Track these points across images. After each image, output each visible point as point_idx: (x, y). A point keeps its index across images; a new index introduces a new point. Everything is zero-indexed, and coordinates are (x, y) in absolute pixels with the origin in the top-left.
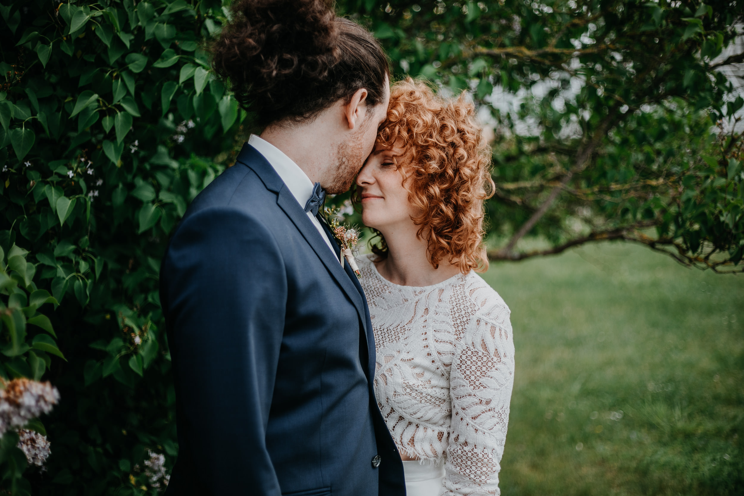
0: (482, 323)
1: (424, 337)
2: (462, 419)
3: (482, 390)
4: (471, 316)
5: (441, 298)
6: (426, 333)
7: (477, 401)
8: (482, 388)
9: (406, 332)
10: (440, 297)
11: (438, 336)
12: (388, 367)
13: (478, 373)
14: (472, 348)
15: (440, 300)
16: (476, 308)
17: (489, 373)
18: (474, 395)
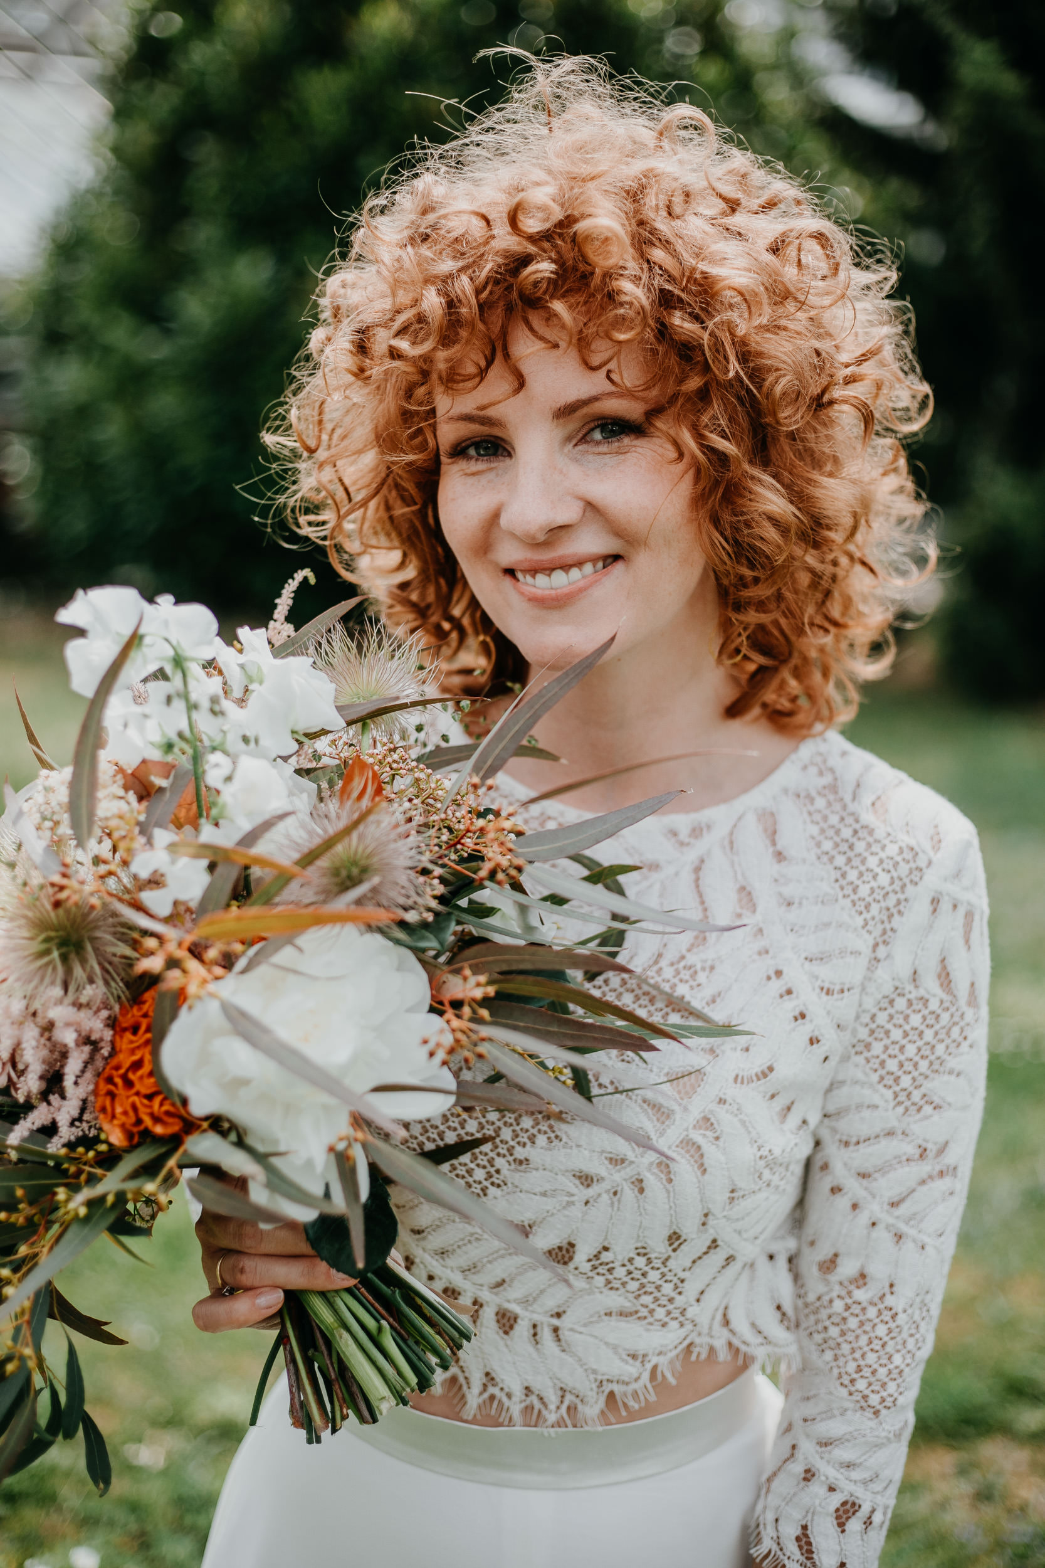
0: (945, 906)
1: (777, 986)
2: (855, 1206)
3: (927, 1118)
4: (910, 889)
5: (779, 847)
6: (779, 973)
7: (911, 1150)
8: (928, 1109)
9: (702, 977)
10: (774, 843)
11: (827, 973)
12: (695, 1113)
13: (923, 1065)
14: (909, 987)
15: (780, 856)
16: (922, 862)
17: (952, 1063)
18: (903, 1133)
